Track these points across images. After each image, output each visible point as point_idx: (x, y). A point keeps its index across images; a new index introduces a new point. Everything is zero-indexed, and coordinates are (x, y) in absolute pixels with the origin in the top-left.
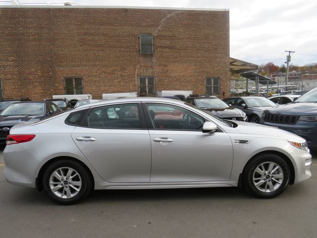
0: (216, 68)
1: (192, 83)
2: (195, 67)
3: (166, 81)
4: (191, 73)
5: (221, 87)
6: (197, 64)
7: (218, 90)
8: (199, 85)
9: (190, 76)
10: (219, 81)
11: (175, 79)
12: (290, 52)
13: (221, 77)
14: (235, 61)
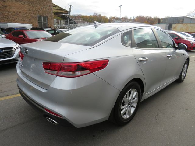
0: (44, 9)
1: (28, 19)
2: (29, 7)
3: (6, 14)
4: (26, 10)
5: (48, 23)
6: (30, 4)
7: (46, 25)
8: (33, 21)
9: (26, 13)
10: (47, 19)
11: (14, 14)
12: (71, 6)
13: (48, 16)
14: (55, 6)
